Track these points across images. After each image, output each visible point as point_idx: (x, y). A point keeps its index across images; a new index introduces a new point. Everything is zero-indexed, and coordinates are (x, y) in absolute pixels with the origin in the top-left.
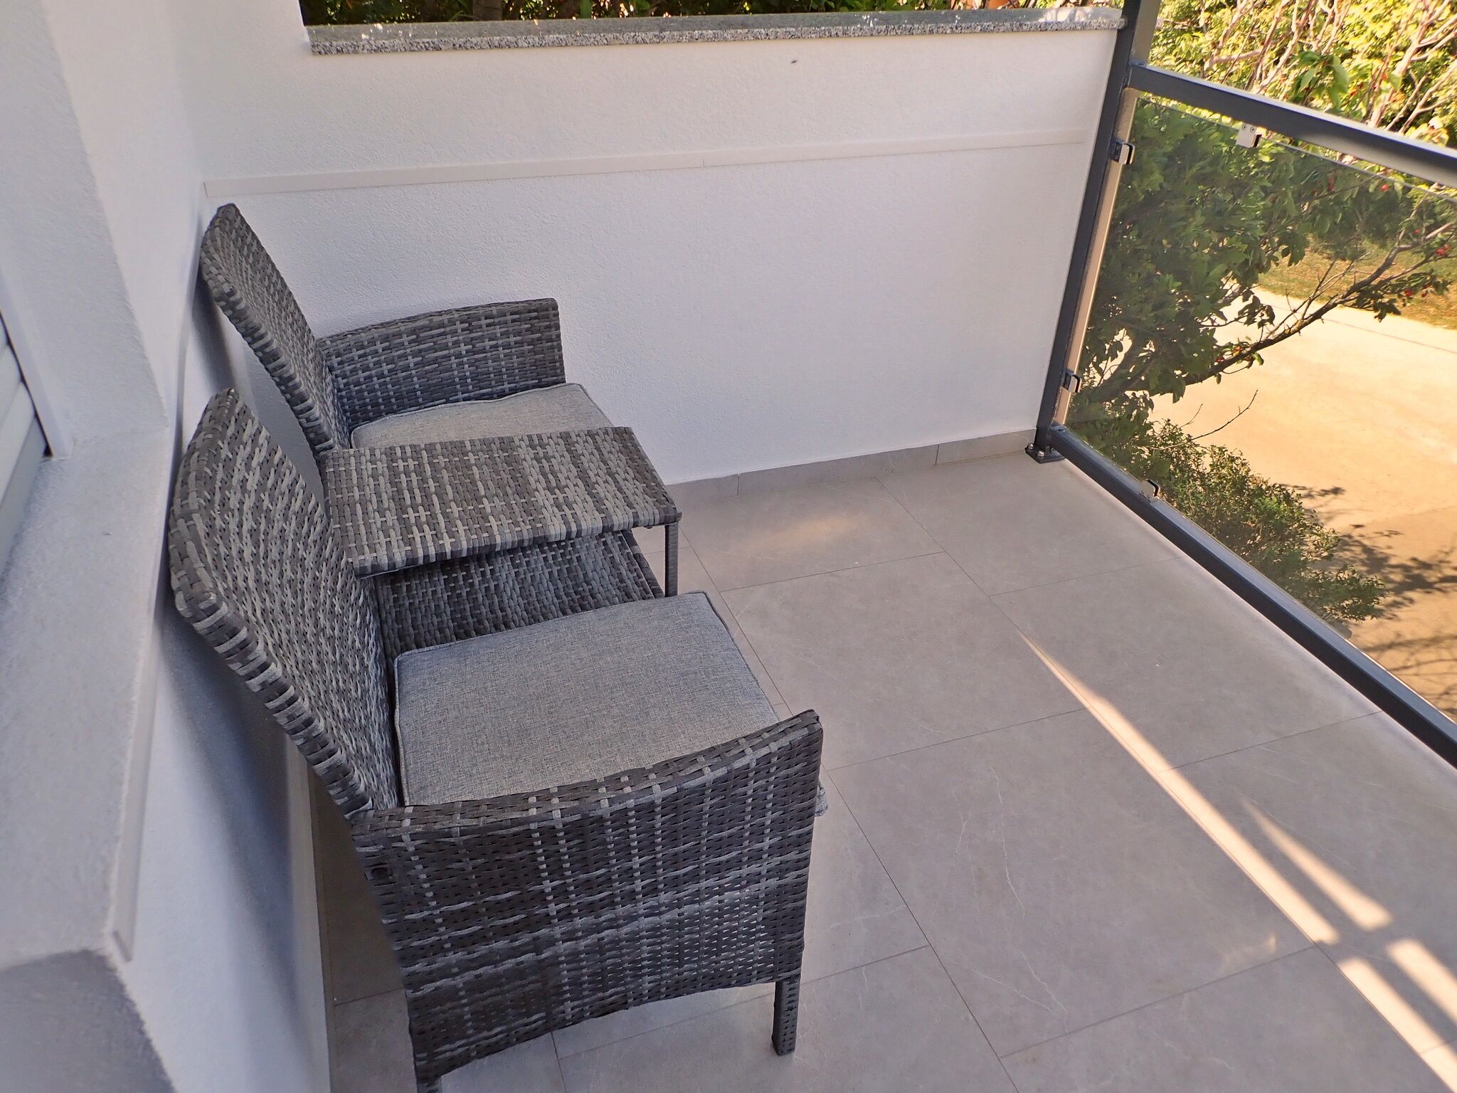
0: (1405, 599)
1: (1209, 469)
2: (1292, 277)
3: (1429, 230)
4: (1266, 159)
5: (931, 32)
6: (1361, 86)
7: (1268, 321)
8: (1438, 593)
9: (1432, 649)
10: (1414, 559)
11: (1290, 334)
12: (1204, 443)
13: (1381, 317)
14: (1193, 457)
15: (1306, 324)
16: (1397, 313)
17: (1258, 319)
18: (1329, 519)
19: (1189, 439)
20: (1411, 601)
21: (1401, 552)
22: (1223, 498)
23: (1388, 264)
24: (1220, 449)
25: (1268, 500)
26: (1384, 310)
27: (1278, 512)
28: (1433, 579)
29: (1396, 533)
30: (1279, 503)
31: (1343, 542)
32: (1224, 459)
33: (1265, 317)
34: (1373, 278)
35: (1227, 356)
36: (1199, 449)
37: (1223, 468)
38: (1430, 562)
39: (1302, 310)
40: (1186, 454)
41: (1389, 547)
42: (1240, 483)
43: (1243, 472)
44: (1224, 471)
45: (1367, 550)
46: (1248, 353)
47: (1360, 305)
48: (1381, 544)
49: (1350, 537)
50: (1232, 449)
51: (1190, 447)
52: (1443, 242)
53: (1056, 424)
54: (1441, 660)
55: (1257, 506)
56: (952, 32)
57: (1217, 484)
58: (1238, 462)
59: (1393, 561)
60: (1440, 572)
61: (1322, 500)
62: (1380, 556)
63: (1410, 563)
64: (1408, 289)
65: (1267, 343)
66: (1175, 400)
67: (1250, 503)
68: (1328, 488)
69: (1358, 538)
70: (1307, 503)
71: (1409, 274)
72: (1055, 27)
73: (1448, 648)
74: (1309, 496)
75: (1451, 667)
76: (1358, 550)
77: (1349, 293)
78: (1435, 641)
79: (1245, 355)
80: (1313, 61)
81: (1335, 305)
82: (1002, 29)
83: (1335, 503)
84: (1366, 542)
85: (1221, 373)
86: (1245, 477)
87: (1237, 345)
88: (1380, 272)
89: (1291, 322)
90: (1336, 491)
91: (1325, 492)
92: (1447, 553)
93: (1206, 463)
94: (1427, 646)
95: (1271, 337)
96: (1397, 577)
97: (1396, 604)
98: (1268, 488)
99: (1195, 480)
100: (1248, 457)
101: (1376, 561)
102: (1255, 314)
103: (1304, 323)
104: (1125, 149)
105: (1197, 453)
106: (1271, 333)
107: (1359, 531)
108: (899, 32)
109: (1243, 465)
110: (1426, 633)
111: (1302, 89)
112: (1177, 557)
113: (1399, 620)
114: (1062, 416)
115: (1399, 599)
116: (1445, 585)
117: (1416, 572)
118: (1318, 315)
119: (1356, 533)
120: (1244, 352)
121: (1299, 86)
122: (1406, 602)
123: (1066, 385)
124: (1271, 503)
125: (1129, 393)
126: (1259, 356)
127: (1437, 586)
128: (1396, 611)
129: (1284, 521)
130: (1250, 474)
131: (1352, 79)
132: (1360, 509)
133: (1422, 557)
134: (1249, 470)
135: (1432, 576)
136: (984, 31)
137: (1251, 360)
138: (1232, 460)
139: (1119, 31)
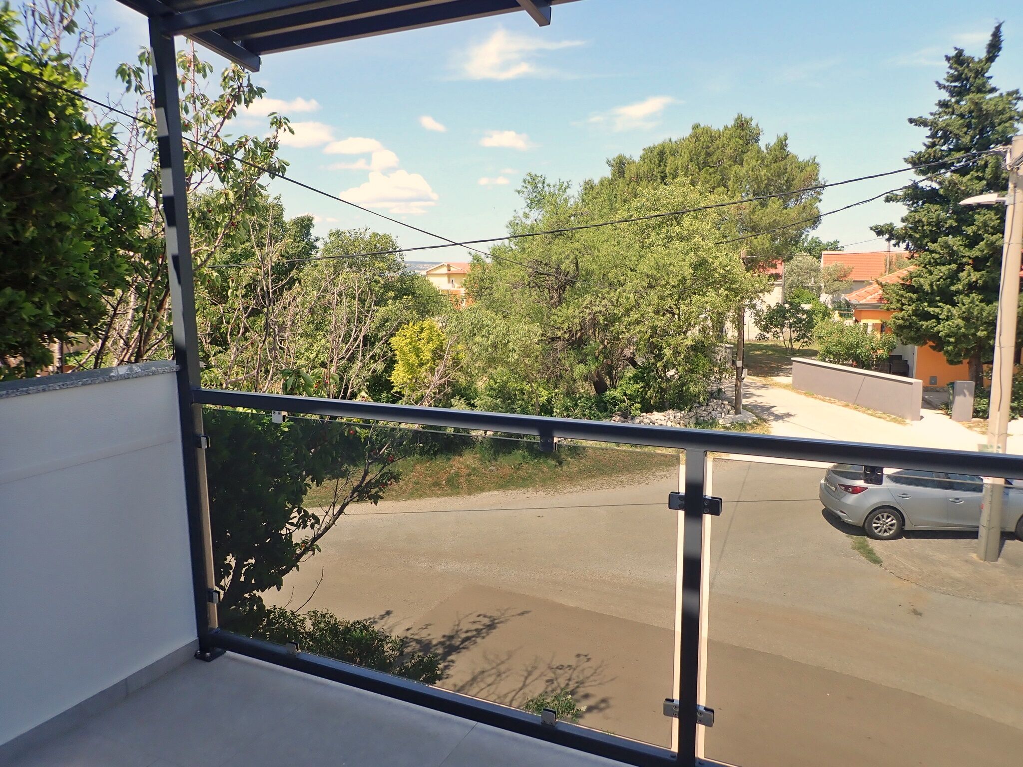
0: (449, 662)
1: (312, 628)
2: (313, 495)
3: (380, 450)
4: (286, 429)
5: (44, 390)
6: (319, 382)
7: (315, 523)
8: (464, 651)
9: (475, 685)
10: (444, 636)
11: (330, 527)
12: (302, 613)
13: (376, 503)
14: (299, 624)
15: (337, 518)
16: (382, 498)
17: (309, 524)
18: (391, 631)
19: (293, 613)
20: (453, 661)
21: (436, 635)
22: (328, 643)
23: (366, 473)
24: (314, 612)
25: (354, 633)
26: (376, 499)
27: (363, 638)
28: (458, 643)
29: (430, 625)
30: (361, 631)
31: (404, 642)
32: (319, 618)
33: (313, 521)
34: (362, 482)
35: (298, 551)
36: (301, 618)
37: (320, 623)
38: (452, 634)
39: (331, 511)
40: (293, 624)
41: (429, 635)
42: (334, 629)
43: (333, 622)
44: (322, 625)
45: (418, 642)
46: (310, 546)
47: (361, 499)
48: (423, 635)
49: (406, 638)
50: (321, 610)
51: (295, 618)
52: (389, 454)
53: (212, 629)
54: (482, 690)
55: (349, 640)
56: (61, 388)
57: (321, 636)
58: (328, 616)
59: (434, 642)
60: (459, 637)
61: (382, 622)
62: (427, 642)
63: (442, 640)
64: (380, 484)
65: (320, 536)
66: (279, 589)
67: (345, 639)
68: (383, 613)
69: (410, 637)
70: (377, 628)
71: (379, 476)
72: (135, 376)
73: (482, 681)
74: (375, 622)
75: (488, 691)
76: (414, 644)
77: (353, 494)
78: (474, 680)
79: (309, 548)
80: (289, 373)
81: (348, 503)
82: (98, 381)
83: (390, 621)
84: (416, 637)
85: (298, 563)
86: (335, 624)
87: (302, 543)
88: (364, 478)
89: (327, 519)
90: (388, 613)
91: (382, 617)
92: (458, 625)
93: (309, 626)
94: (471, 685)
95: (320, 532)
96: (440, 651)
97: (446, 667)
98: (352, 625)
99: (306, 639)
100: (332, 611)
101: (426, 646)
102: (307, 521)
103: (336, 517)
104: (204, 440)
105: (301, 620)
106: (319, 529)
107: (410, 632)
108: (18, 393)
109: (331, 617)
110: (468, 678)
111: (289, 389)
112: (326, 686)
113: (452, 676)
114: (215, 622)
115: (446, 664)
116: (466, 643)
117: (448, 643)
118: (341, 511)
119: (408, 634)
120: (308, 545)
121: (286, 388)
122: (451, 664)
123: (211, 600)
124: (357, 634)
125: (247, 595)
126: (317, 546)
127: (461, 646)
128: (448, 672)
129: (368, 642)
130: (338, 621)
131: (313, 380)
132: (404, 619)
133: (447, 633)
134: (336, 619)
135: (456, 642)
136: (84, 384)
137: (313, 550)
138: (324, 616)
139: (177, 372)
